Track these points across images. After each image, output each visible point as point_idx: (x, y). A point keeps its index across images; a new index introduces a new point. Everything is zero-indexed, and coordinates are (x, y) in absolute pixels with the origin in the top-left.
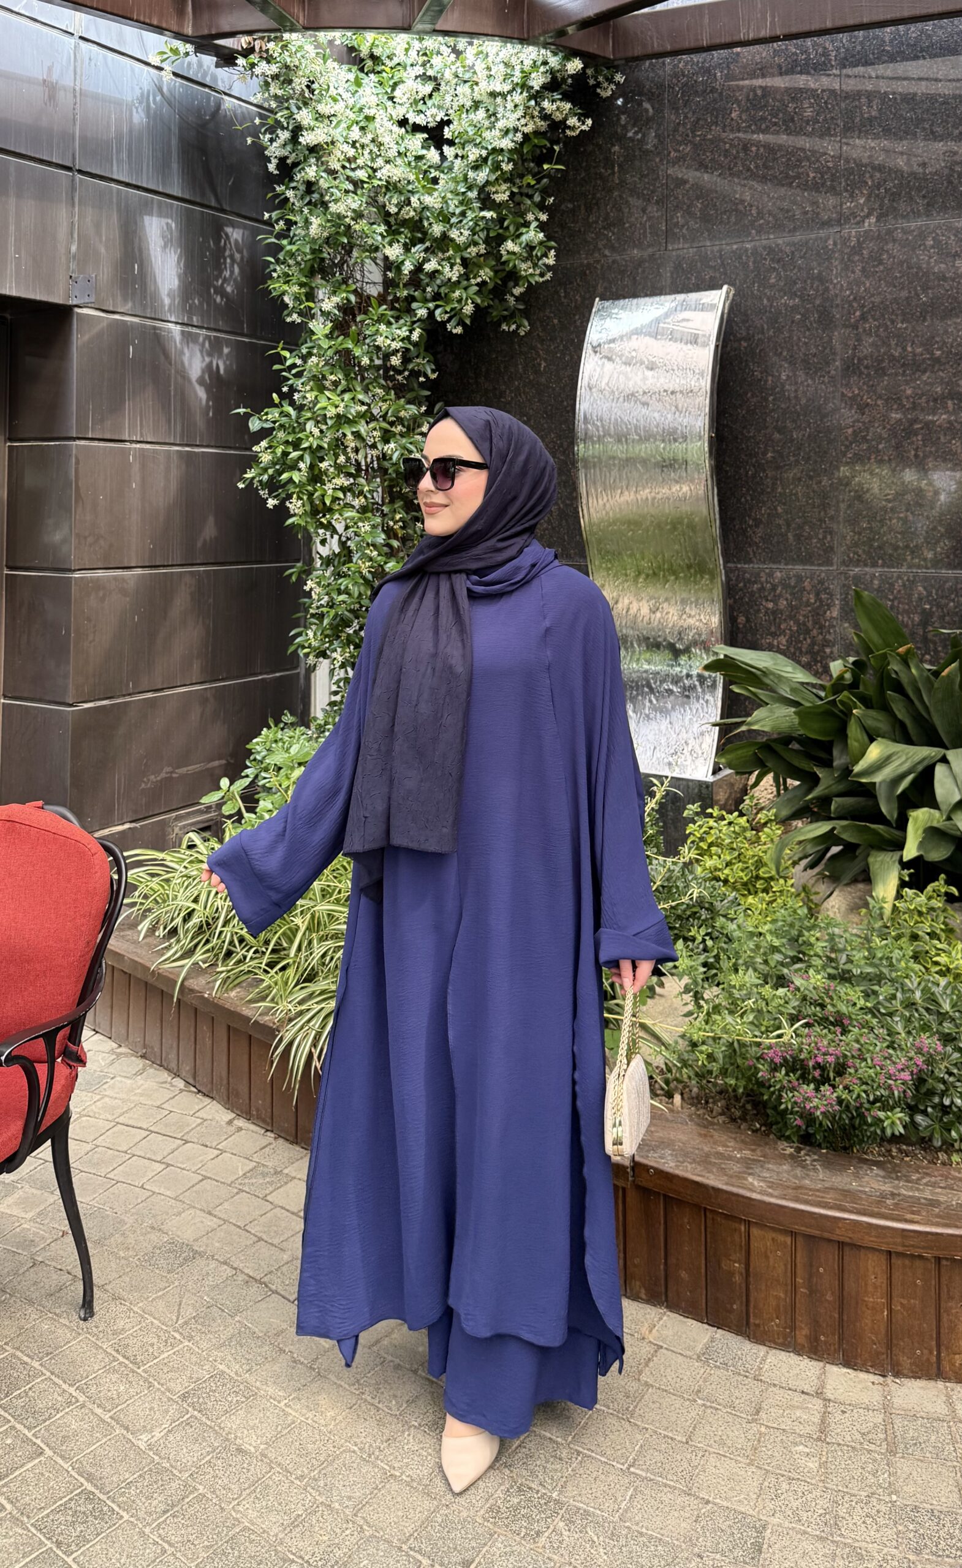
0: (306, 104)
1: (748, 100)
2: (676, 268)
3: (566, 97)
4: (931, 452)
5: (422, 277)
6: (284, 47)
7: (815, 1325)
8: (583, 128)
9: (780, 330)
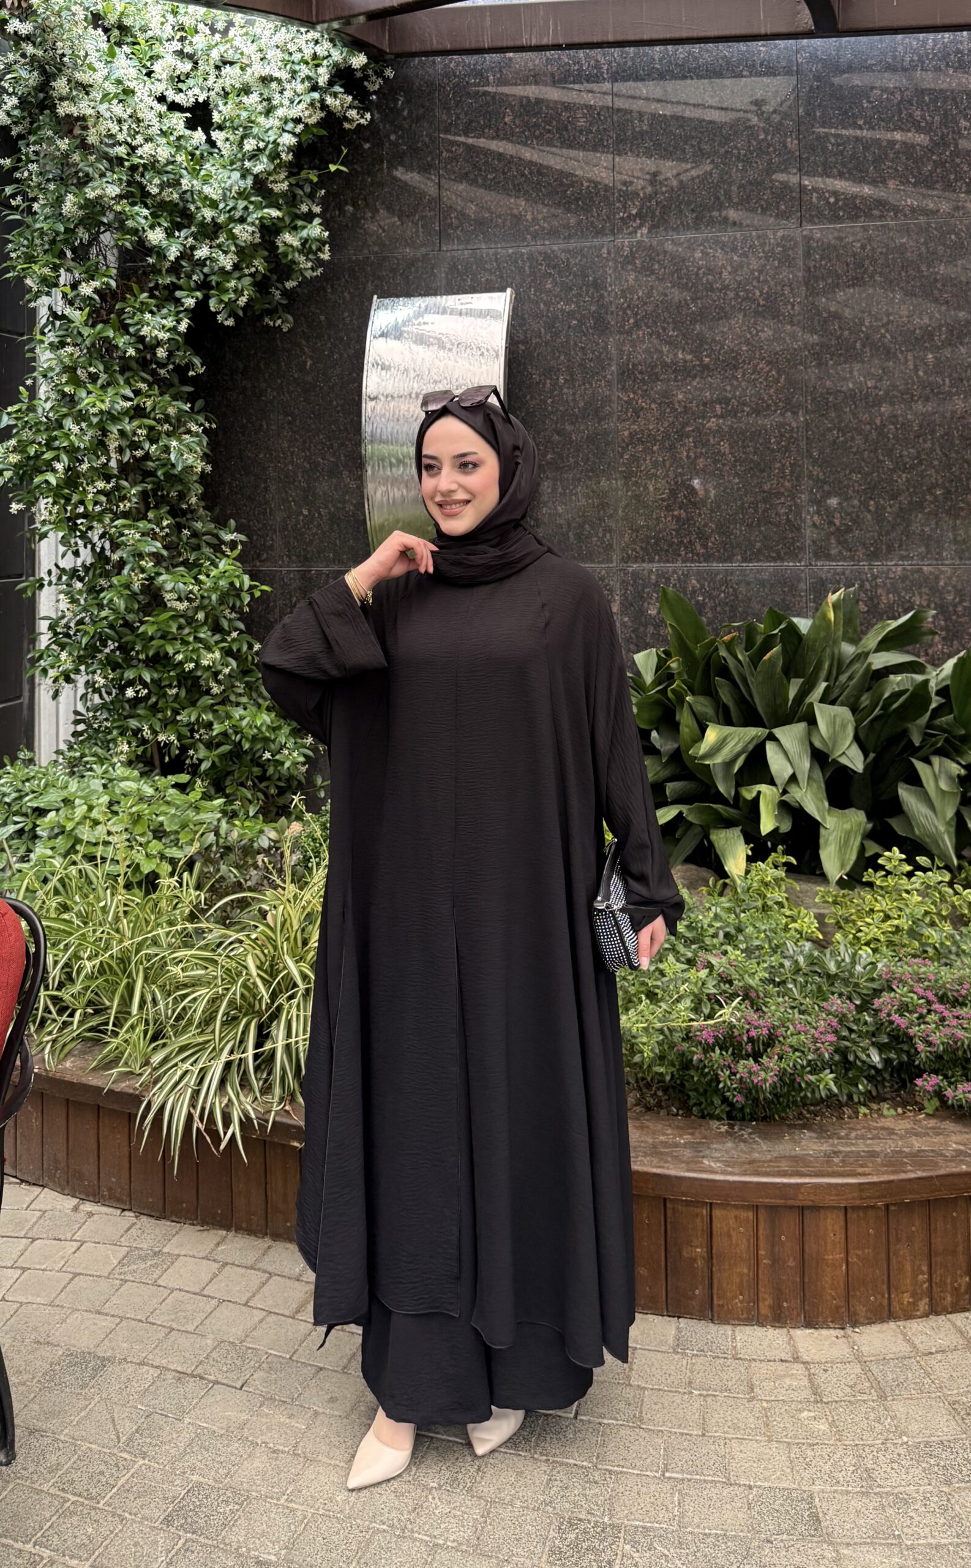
0: (60, 71)
1: (521, 106)
2: (450, 269)
3: (347, 89)
4: (701, 453)
5: (187, 265)
6: (48, 8)
7: (778, 1293)
8: (360, 121)
9: (557, 335)
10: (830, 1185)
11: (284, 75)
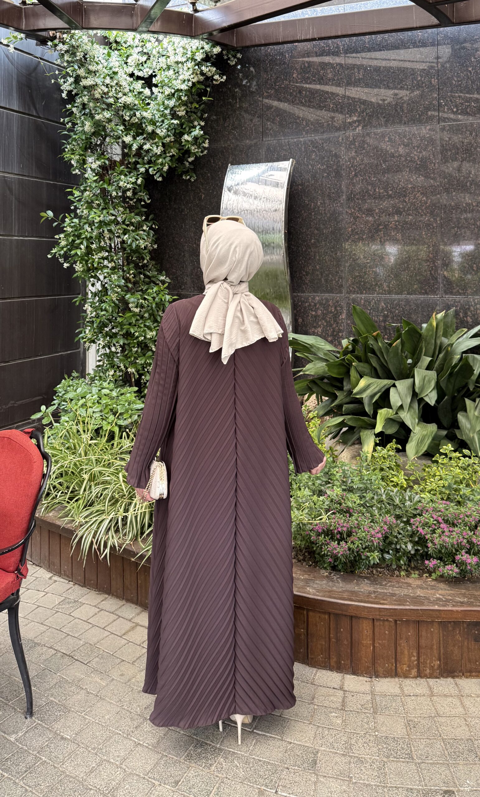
0: (82, 65)
1: (301, 68)
2: (267, 150)
3: (213, 65)
4: (387, 239)
5: (142, 152)
6: (72, 37)
7: (339, 656)
8: (222, 80)
9: (317, 181)
10: (364, 607)
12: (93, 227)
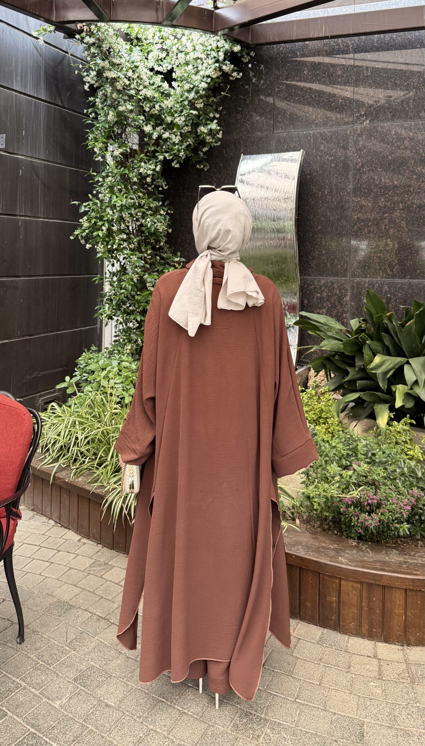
0: (107, 58)
1: (312, 66)
2: (277, 142)
3: (231, 62)
4: (392, 227)
5: (160, 141)
6: (98, 30)
7: (371, 625)
8: (238, 77)
9: (325, 171)
10: (398, 577)
11: (203, 56)
12: (115, 211)
